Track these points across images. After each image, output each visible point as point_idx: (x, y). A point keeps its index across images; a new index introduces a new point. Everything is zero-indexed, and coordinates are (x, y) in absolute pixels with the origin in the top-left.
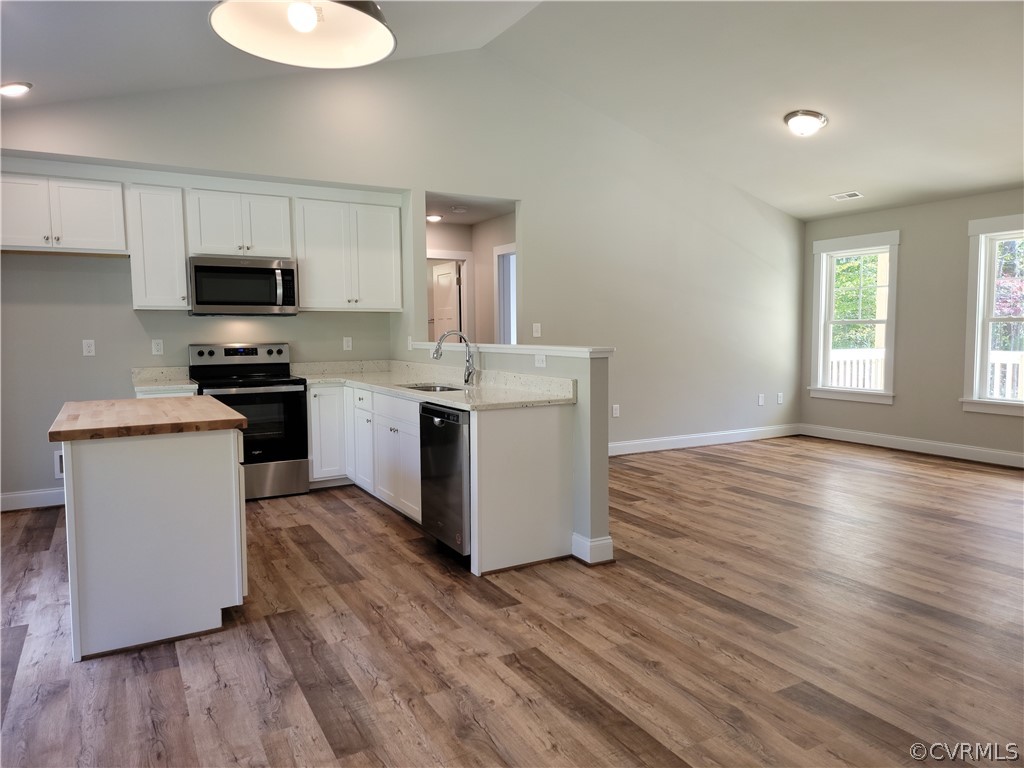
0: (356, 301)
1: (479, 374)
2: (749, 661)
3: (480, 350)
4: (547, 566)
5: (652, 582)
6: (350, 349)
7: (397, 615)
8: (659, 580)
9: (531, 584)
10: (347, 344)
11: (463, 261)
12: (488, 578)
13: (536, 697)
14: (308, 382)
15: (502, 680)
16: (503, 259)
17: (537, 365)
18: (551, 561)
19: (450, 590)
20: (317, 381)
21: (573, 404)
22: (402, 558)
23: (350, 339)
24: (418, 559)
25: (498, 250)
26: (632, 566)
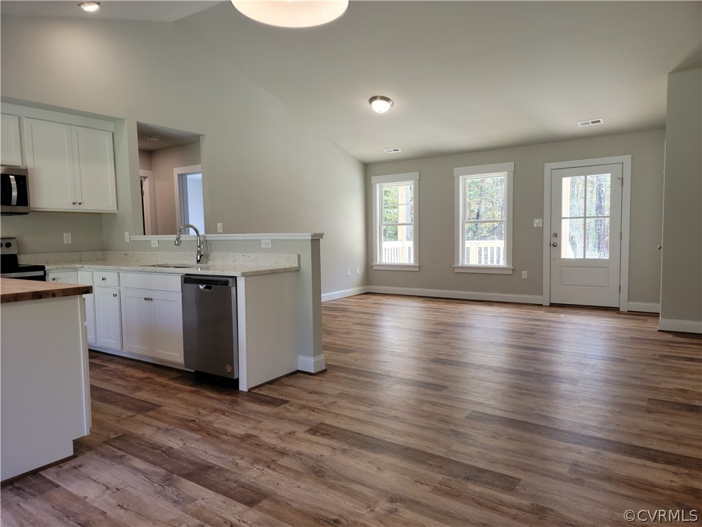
0: (80, 204)
1: (208, 256)
2: (440, 407)
3: (207, 239)
4: (286, 378)
5: (357, 377)
6: (70, 242)
7: (210, 422)
8: (360, 376)
9: (286, 390)
10: (67, 238)
11: (145, 178)
12: (253, 391)
13: (346, 447)
14: (47, 268)
15: (318, 443)
16: (182, 177)
17: (263, 246)
18: (288, 376)
19: (234, 402)
20: (55, 267)
21: (297, 271)
22: (180, 390)
23: (70, 234)
24: (194, 389)
25: (177, 171)
26: (337, 371)
